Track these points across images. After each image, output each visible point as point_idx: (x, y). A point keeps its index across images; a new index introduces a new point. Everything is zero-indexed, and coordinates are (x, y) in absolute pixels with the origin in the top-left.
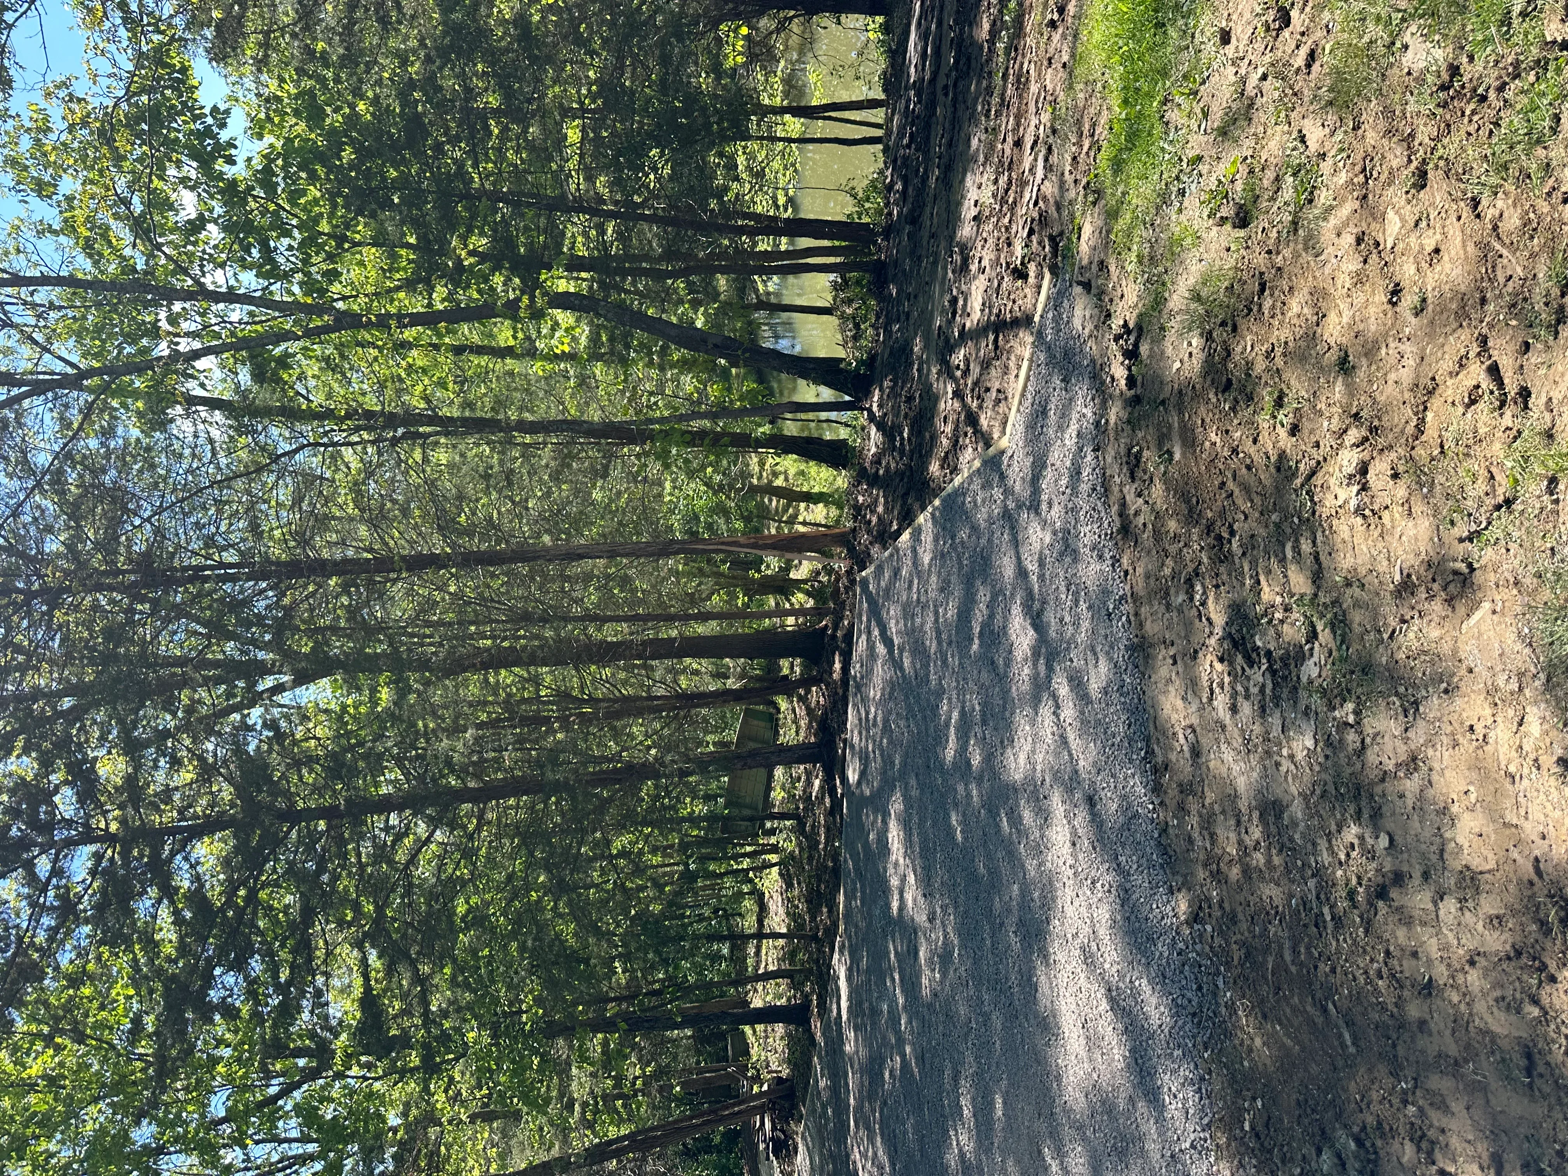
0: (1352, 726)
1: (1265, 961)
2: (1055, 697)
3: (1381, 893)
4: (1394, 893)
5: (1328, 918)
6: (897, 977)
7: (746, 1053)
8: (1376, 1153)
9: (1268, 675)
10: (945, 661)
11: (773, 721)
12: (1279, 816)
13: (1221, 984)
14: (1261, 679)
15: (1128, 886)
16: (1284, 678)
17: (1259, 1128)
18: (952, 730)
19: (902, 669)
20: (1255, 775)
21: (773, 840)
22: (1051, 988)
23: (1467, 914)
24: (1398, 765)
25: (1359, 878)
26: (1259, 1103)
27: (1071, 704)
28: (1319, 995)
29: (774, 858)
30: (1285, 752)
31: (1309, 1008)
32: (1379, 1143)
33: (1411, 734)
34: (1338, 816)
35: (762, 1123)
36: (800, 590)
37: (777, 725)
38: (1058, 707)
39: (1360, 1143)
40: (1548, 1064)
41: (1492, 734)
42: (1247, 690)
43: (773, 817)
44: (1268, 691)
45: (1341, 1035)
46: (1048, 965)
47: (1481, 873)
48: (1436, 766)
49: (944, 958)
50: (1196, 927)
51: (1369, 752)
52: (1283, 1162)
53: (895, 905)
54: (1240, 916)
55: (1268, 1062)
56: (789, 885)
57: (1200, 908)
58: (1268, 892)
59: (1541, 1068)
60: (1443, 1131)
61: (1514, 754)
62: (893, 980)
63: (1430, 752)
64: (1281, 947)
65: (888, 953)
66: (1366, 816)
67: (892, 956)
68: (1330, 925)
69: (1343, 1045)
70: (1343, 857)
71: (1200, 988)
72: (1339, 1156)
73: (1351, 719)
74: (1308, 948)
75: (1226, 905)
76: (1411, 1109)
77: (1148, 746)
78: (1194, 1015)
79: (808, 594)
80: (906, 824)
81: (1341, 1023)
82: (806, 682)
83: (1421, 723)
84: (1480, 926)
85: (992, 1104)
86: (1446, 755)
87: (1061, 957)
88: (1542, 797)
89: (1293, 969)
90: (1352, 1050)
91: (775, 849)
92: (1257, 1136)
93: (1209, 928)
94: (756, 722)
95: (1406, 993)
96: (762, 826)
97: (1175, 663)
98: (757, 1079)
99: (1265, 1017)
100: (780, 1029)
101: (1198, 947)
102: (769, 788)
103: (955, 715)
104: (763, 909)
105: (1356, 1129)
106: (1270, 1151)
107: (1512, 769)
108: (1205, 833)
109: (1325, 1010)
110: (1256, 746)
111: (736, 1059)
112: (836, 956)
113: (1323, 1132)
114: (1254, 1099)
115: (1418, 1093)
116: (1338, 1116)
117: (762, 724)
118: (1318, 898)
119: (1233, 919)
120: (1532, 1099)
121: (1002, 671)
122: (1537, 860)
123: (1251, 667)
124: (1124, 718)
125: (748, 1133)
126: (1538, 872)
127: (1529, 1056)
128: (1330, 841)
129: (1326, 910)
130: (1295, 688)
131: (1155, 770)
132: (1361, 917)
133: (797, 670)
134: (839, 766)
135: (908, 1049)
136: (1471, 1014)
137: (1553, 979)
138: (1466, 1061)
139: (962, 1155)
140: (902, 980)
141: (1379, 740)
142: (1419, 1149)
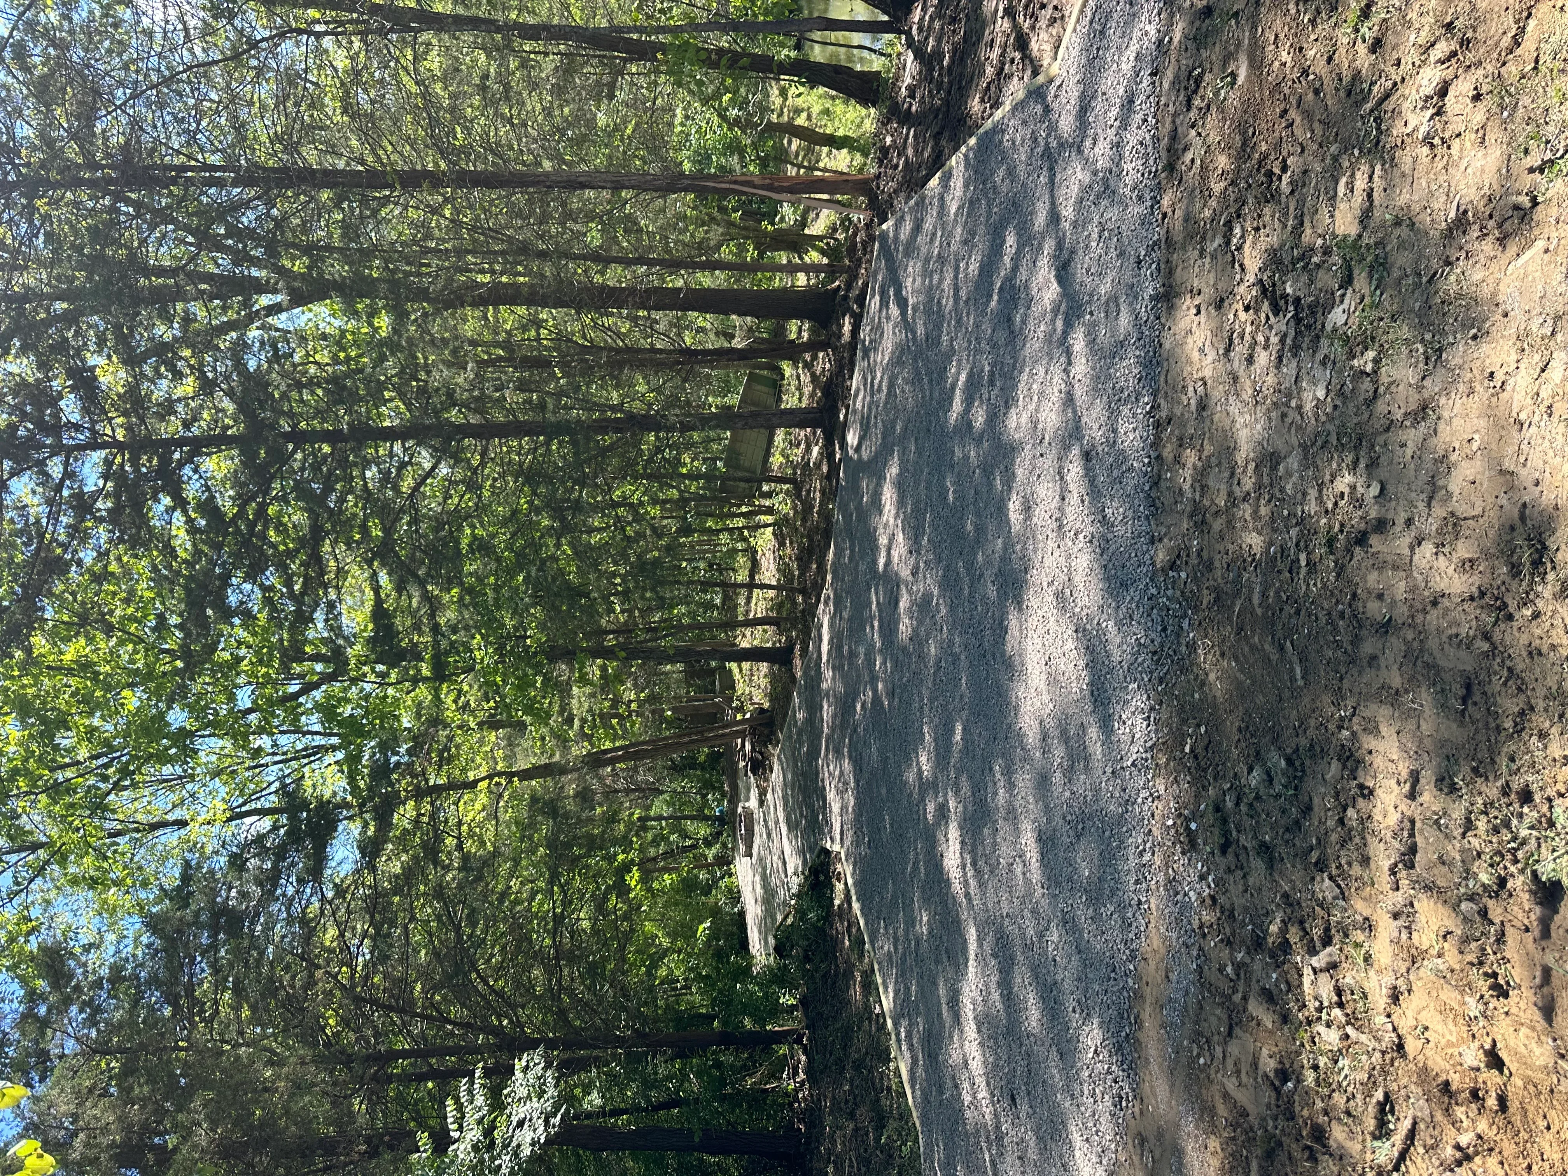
0: (1368, 375)
1: (1233, 604)
2: (1069, 353)
3: (1362, 539)
4: (1374, 540)
5: (1303, 563)
6: (876, 624)
7: (733, 688)
8: (1303, 771)
9: (1292, 323)
10: (959, 321)
11: (778, 384)
12: (1274, 468)
13: (1185, 625)
14: (1284, 328)
15: (1110, 536)
16: (1309, 327)
17: (1199, 750)
18: (958, 392)
19: (913, 332)
20: (1259, 427)
21: (768, 503)
22: (1021, 630)
23: (1441, 558)
24: (1406, 415)
25: (1342, 525)
26: (1203, 729)
27: (1084, 360)
28: (1279, 634)
29: (769, 519)
30: (1293, 404)
31: (1267, 647)
32: (1308, 763)
33: (1427, 383)
34: (1334, 466)
35: (743, 745)
36: (815, 248)
37: (780, 391)
38: (1070, 363)
39: (1290, 761)
40: (1484, 693)
41: (1511, 381)
42: (1267, 339)
43: (770, 480)
44: (1289, 341)
45: (1292, 670)
46: (1020, 610)
47: (1465, 519)
48: (1446, 414)
49: (923, 607)
50: (1171, 574)
51: (1380, 402)
52: (1215, 779)
53: (882, 561)
54: (1217, 564)
55: (1218, 694)
56: (782, 544)
57: (1178, 556)
58: (1249, 541)
59: (1477, 697)
60: (1370, 752)
61: (1529, 401)
62: (873, 627)
63: (1443, 401)
64: (1251, 590)
65: (871, 603)
66: (1362, 465)
67: (874, 606)
68: (1303, 571)
69: (1293, 679)
70: (1330, 506)
71: (1164, 629)
72: (1268, 773)
73: (1369, 368)
74: (1277, 593)
75: (1205, 554)
76: (1345, 733)
77: (1154, 400)
78: (1155, 653)
79: (823, 252)
80: (900, 486)
81: (1295, 659)
82: (814, 346)
83: (1441, 371)
84: (1450, 571)
85: (952, 730)
86: (1459, 402)
87: (1034, 603)
88: (1547, 443)
89: (1259, 611)
90: (1300, 683)
91: (770, 511)
92: (1196, 757)
93: (1183, 575)
94: (758, 387)
95: (1364, 632)
96: (760, 488)
97: (1198, 313)
98: (740, 709)
99: (1223, 655)
100: (764, 667)
101: (1169, 593)
102: (768, 454)
103: (963, 377)
104: (755, 566)
105: (1289, 751)
106: (1205, 770)
107: (1523, 416)
108: (1197, 485)
109: (1282, 648)
110: (1265, 398)
111: (722, 692)
112: (821, 606)
113: (1258, 753)
114: (1198, 726)
115: (1355, 720)
116: (1275, 740)
117: (766, 390)
118: (1297, 545)
119: (1209, 566)
120: (1462, 724)
121: (1017, 329)
122: (1524, 505)
123: (1276, 315)
124: (1136, 371)
125: (731, 753)
126: (1523, 517)
127: (1468, 687)
128: (1320, 492)
129: (1303, 557)
130: (1318, 337)
131: (1158, 425)
132: (1336, 562)
133: (805, 335)
134: (839, 432)
135: (880, 686)
136: (1421, 651)
137: (1510, 617)
138: (1407, 691)
139: (920, 773)
140: (880, 627)
141: (1393, 388)
142: (1344, 767)
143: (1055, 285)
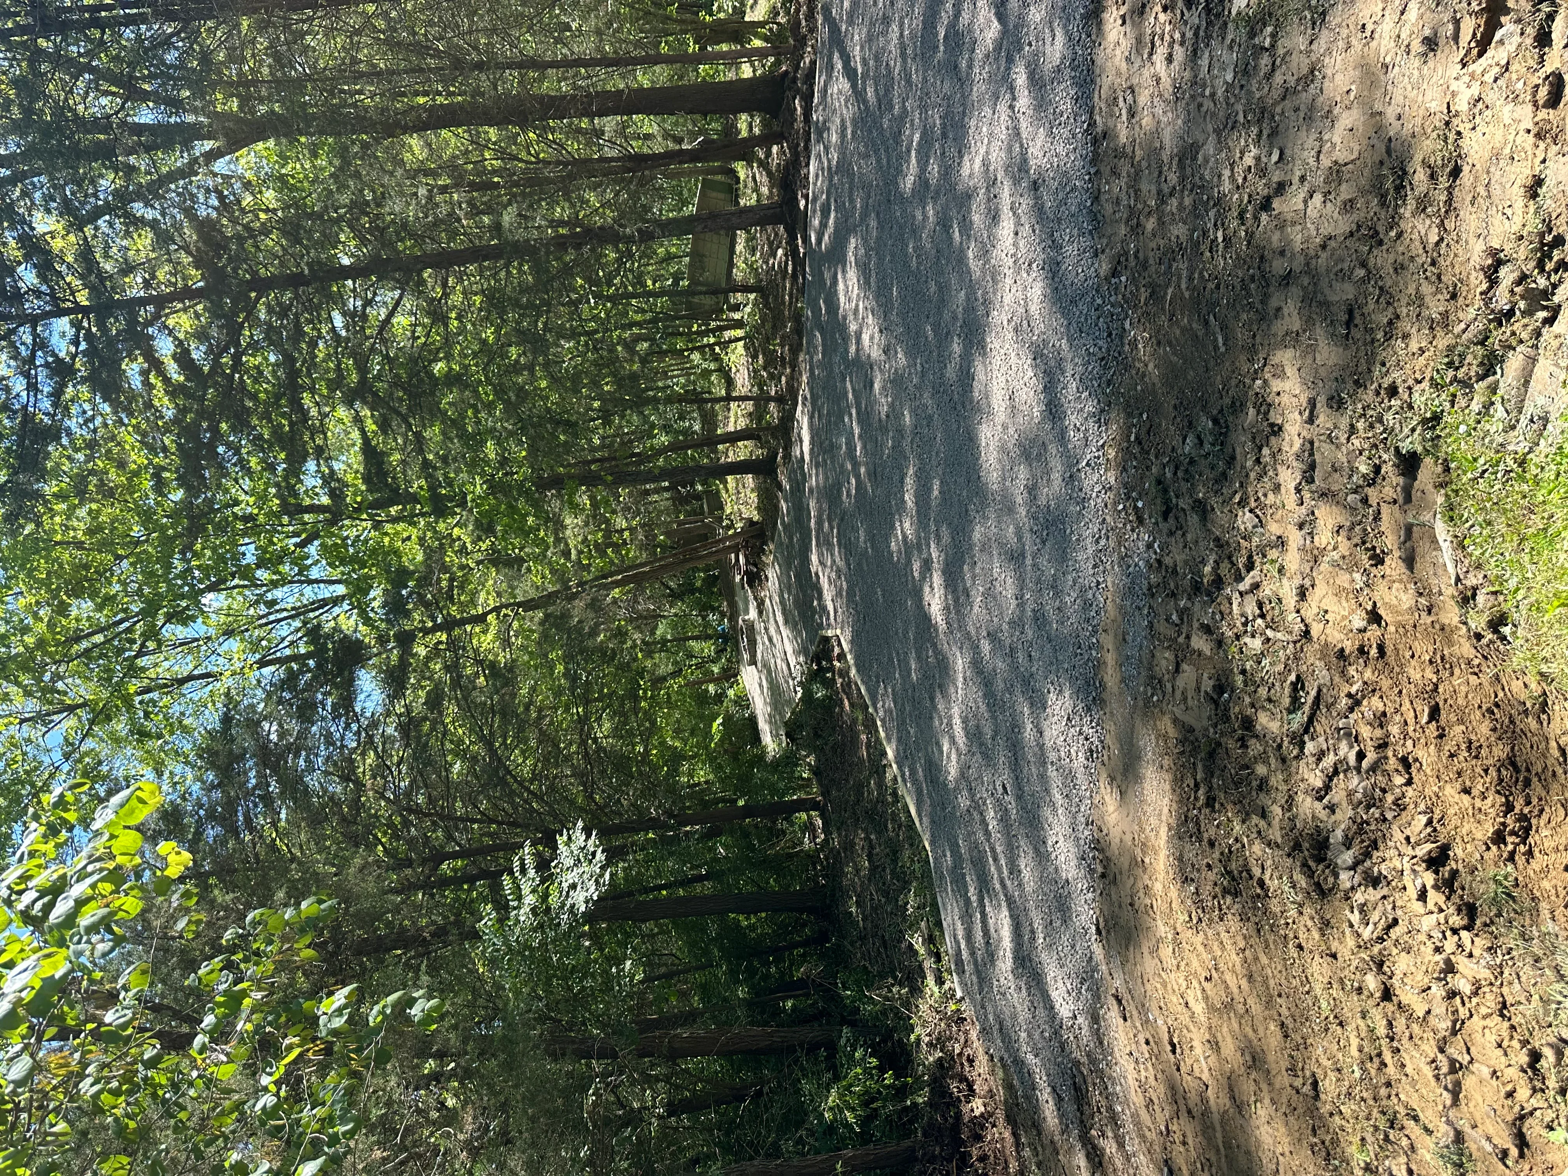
0: (1267, 50)
1: (1166, 294)
2: (1012, 89)
3: (1266, 205)
4: (1276, 203)
5: (1220, 239)
6: (854, 411)
7: (721, 509)
8: (1227, 427)
9: (1203, 15)
10: (909, 81)
11: (732, 189)
12: (1194, 159)
13: (1127, 326)
14: (1197, 21)
15: (1060, 258)
16: (1218, 16)
17: (1143, 435)
18: (913, 153)
19: (865, 101)
20: (1180, 122)
21: (737, 316)
22: (986, 374)
23: (1329, 204)
24: (1299, 80)
25: (1250, 196)
26: (1145, 416)
27: (1026, 93)
28: (1204, 311)
29: (739, 333)
30: (1207, 93)
31: (1194, 325)
32: (1230, 419)
33: (1314, 47)
34: (1243, 143)
35: (737, 560)
36: (757, 35)
37: (737, 196)
38: (1014, 99)
39: (1215, 421)
40: (1363, 314)
41: (1379, 30)
42: (1183, 35)
43: (735, 290)
44: (1202, 33)
45: (1216, 340)
46: (985, 354)
47: (1346, 164)
48: (1329, 72)
49: (897, 382)
50: (1113, 281)
51: (1278, 73)
52: (1157, 457)
53: (853, 348)
54: (1151, 261)
55: (1156, 381)
56: (755, 357)
57: (1119, 262)
58: (1176, 232)
59: (1358, 320)
60: (1278, 394)
61: (1393, 44)
62: (851, 415)
63: (1327, 60)
64: (1179, 278)
65: (846, 393)
66: (1265, 137)
67: (850, 396)
68: (1221, 245)
69: (1216, 348)
70: (1240, 181)
71: (1110, 335)
72: (1199, 437)
73: (1267, 44)
74: (1201, 273)
75: (1141, 255)
76: (1259, 382)
77: (1091, 118)
78: (1103, 359)
79: (766, 39)
81: (1218, 329)
82: (767, 140)
83: (1325, 32)
84: (1336, 215)
85: (930, 490)
86: (1339, 58)
87: (996, 344)
88: (1406, 79)
89: (1187, 294)
90: (1222, 349)
91: (739, 324)
92: (1140, 443)
93: (1123, 279)
94: (714, 194)
95: (1272, 289)
96: (727, 301)
97: (1124, 23)
98: (731, 526)
99: (1159, 343)
100: (749, 479)
101: (1112, 299)
102: (731, 265)
103: (917, 137)
104: (730, 383)
105: (1215, 412)
106: (1148, 453)
107: (1388, 60)
108: (1131, 191)
109: (1206, 322)
110: (1184, 93)
111: (711, 511)
112: (799, 409)
113: (1190, 423)
114: (1141, 414)
115: (1266, 369)
116: (1204, 407)
117: (721, 196)
118: (1215, 225)
119: (1145, 265)
120: (1346, 347)
121: (964, 75)
122: (1390, 139)
123: (1189, 9)
124: (1073, 92)
125: (725, 571)
126: (1388, 152)
127: (1350, 312)
128: (1232, 170)
129: (1220, 234)
130: (1225, 24)
131: (1095, 142)
132: (1246, 232)
133: (756, 131)
134: (801, 225)
135: (863, 470)
136: (1315, 292)
137: (1381, 243)
138: (1305, 331)
139: (905, 537)
140: (858, 413)
141: (1288, 59)
142: (1258, 412)
143: (996, 24)
